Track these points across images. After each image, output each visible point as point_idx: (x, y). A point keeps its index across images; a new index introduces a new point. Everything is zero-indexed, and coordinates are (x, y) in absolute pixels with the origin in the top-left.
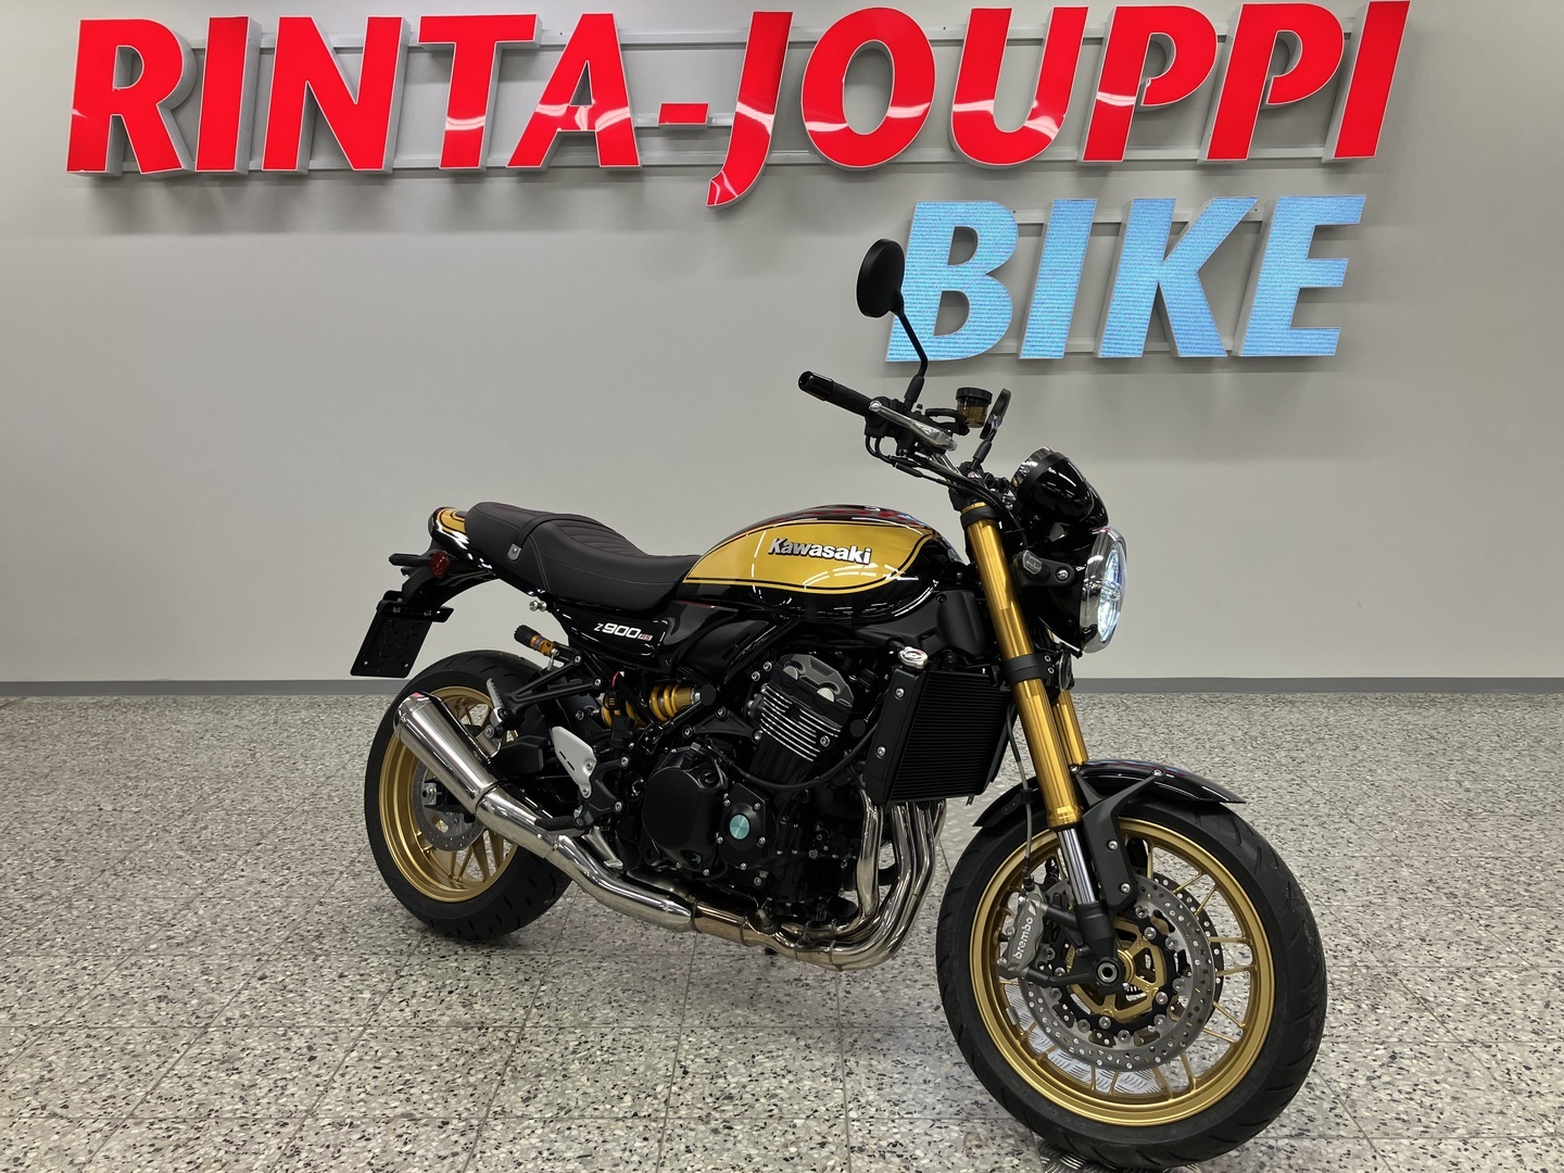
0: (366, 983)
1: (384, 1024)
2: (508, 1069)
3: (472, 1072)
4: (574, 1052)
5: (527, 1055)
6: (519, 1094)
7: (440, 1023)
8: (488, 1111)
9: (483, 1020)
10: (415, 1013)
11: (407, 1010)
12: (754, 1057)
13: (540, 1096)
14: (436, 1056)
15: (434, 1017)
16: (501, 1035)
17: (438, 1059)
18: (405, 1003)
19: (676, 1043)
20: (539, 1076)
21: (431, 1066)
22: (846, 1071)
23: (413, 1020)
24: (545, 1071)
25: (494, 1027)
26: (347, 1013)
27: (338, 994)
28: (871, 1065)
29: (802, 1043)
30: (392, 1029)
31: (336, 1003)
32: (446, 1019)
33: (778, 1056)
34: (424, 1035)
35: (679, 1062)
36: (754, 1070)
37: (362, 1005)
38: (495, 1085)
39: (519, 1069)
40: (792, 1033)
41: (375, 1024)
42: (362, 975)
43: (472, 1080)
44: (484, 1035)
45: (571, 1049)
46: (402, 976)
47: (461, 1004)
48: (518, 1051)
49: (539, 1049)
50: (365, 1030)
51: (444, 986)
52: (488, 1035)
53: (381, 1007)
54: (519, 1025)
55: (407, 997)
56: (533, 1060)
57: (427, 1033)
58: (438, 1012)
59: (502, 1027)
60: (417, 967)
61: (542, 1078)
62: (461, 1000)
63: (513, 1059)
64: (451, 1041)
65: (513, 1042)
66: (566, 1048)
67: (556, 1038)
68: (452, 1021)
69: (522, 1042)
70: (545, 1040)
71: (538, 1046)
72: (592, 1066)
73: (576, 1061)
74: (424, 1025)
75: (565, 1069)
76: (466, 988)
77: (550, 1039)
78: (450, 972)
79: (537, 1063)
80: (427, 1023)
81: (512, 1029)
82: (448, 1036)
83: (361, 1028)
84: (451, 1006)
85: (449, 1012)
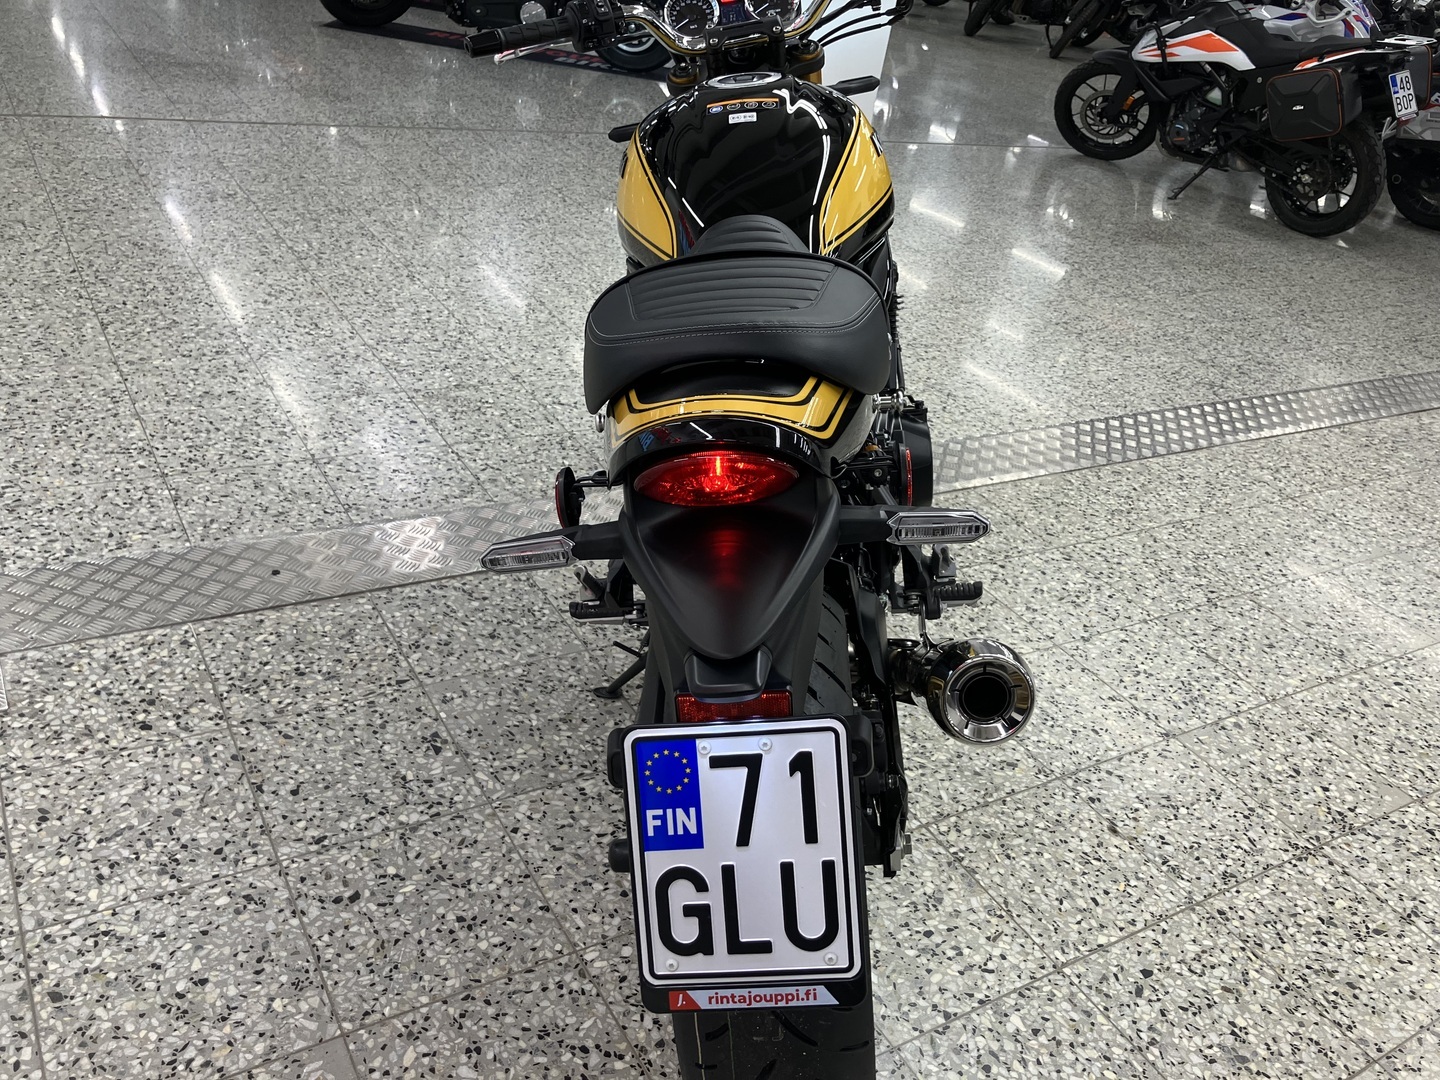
0: (995, 1046)
1: (1038, 954)
2: (990, 800)
3: (1022, 823)
4: (922, 766)
5: (960, 797)
6: (1011, 773)
7: (986, 902)
8: (1050, 782)
9: (945, 867)
10: (995, 940)
11: (996, 952)
13: (998, 759)
14: (1033, 866)
15: (983, 915)
16: (953, 836)
17: (1035, 862)
18: (991, 966)
20: (977, 773)
21: (1049, 860)
23: (1007, 930)
24: (966, 773)
25: (947, 849)
26: (1062, 1012)
27: (1045, 1059)
30: (1038, 940)
31: (1059, 1043)
32: (975, 903)
34: (1017, 900)
37: (1033, 1008)
38: (1020, 796)
39: (983, 792)
41: (1048, 964)
42: (987, 1069)
43: (1030, 817)
44: (967, 849)
45: (920, 771)
46: (947, 1016)
47: (940, 908)
48: (961, 808)
49: (943, 794)
50: (1064, 965)
51: (924, 950)
52: (962, 847)
53: (1018, 985)
54: (924, 831)
55: (977, 972)
56: (962, 790)
57: (1011, 901)
58: (973, 917)
59: (940, 843)
60: (914, 1015)
61: (978, 769)
62: (933, 912)
63: (975, 805)
64: (1002, 871)
65: (953, 819)
66: (923, 775)
67: (916, 790)
68: (973, 893)
69: (946, 813)
70: (926, 797)
71: (940, 797)
72: (929, 745)
73: (933, 759)
74: (1004, 914)
75: (951, 761)
76: (907, 925)
77: (921, 794)
78: (890, 968)
79: (962, 784)
80: (998, 913)
81: (936, 833)
82: (997, 879)
83: (1067, 971)
84: (951, 915)
85: (963, 908)
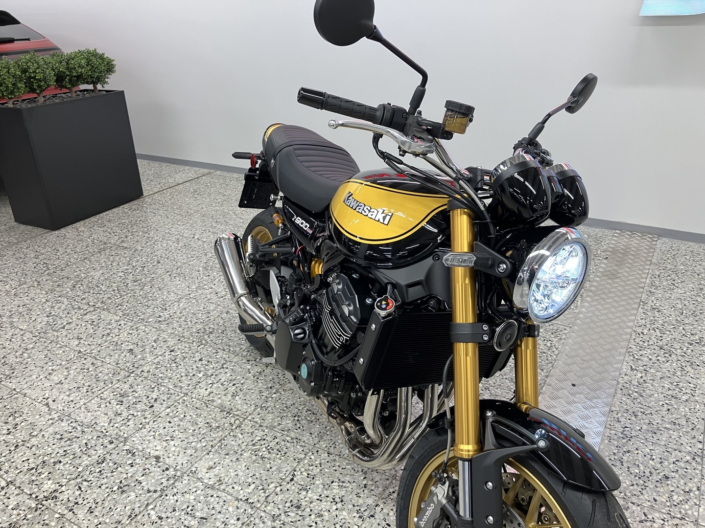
0: (206, 367)
1: (193, 395)
2: (219, 444)
3: (203, 440)
4: (254, 445)
5: (233, 438)
6: (210, 463)
7: (215, 403)
8: (190, 468)
9: (233, 408)
11: (209, 390)
12: (332, 482)
13: (217, 468)
14: (197, 424)
15: (215, 398)
16: (233, 420)
17: (196, 426)
18: (211, 385)
19: (304, 456)
20: (227, 454)
21: (190, 430)
22: (372, 513)
23: (206, 398)
24: (232, 452)
25: (234, 414)
26: (185, 383)
27: (191, 371)
28: (388, 514)
29: (365, 482)
30: (194, 400)
31: (186, 375)
32: (219, 401)
33: (345, 487)
34: (203, 409)
35: (295, 471)
36: (325, 492)
37: (194, 381)
38: (205, 453)
39: (223, 446)
40: (365, 473)
41: (190, 394)
42: (208, 362)
43: (199, 445)
44: (226, 418)
45: (254, 442)
46: (223, 368)
47: (232, 394)
48: (231, 434)
49: (241, 436)
50: (184, 396)
51: (234, 380)
52: (228, 418)
53: (200, 384)
54: (245, 417)
55: (215, 382)
56: (233, 443)
57: (205, 408)
58: (219, 396)
59: (237, 415)
60: (233, 364)
61: (227, 457)
62: (234, 392)
63: (225, 439)
64: (210, 416)
65: (234, 427)
66: (253, 440)
67: (253, 432)
68: (220, 404)
69: (238, 428)
70: (248, 431)
71: (242, 434)
72: (254, 458)
73: (250, 451)
74: (208, 402)
75: (241, 454)
76: (242, 384)
77: (251, 431)
78: (244, 371)
79: (233, 445)
80: (210, 402)
81: (240, 419)
82: (211, 413)
83: (183, 395)
84: (227, 393)
85: (223, 397)
